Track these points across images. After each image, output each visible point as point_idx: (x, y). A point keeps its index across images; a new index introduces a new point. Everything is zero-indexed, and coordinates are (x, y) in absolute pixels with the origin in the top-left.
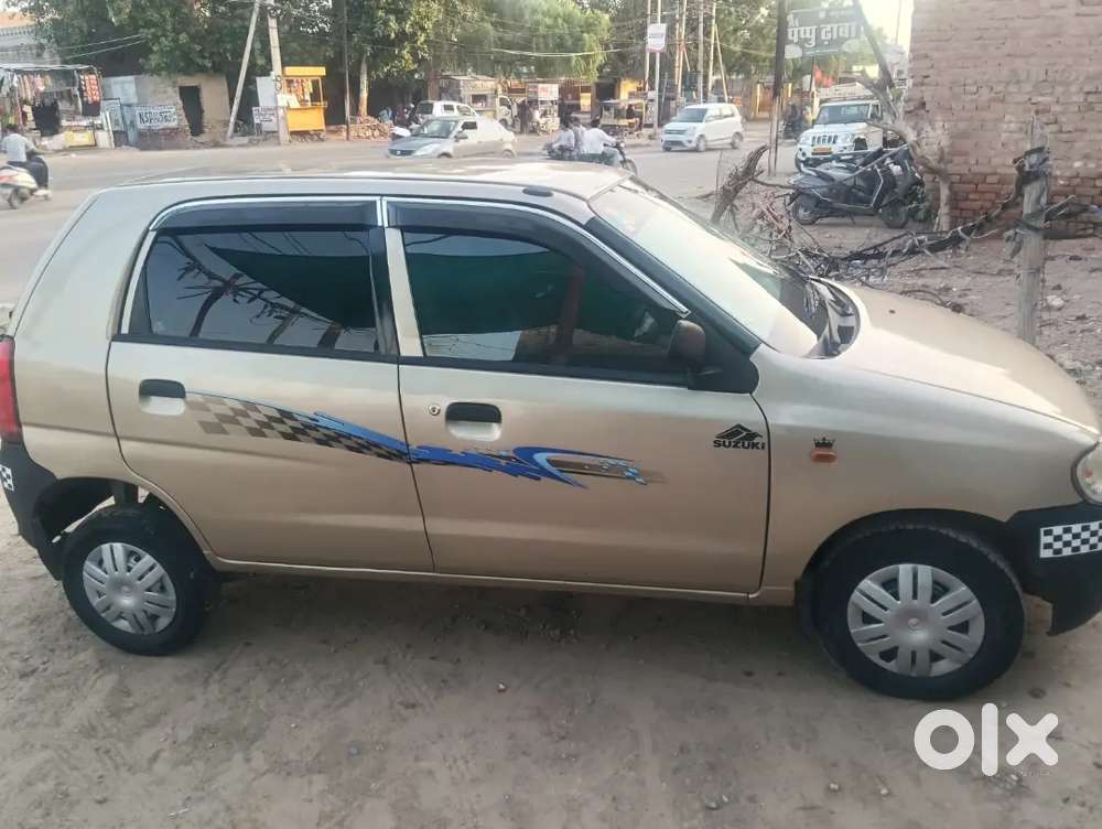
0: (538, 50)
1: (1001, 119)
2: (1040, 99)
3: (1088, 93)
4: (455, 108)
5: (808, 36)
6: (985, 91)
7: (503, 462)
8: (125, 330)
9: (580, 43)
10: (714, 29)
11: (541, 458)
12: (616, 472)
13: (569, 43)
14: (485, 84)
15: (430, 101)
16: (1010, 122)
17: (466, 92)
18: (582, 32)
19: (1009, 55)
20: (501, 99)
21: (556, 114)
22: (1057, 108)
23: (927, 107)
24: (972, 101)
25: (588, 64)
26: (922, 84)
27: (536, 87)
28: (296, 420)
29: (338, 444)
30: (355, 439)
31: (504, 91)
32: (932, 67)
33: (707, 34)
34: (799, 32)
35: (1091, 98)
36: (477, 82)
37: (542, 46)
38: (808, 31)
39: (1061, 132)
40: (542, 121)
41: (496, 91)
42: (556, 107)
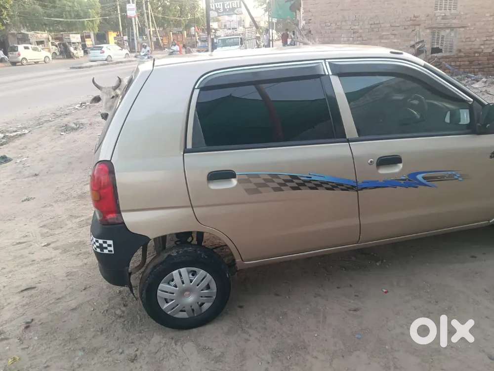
0: (66, 18)
1: (340, 37)
2: (355, 27)
3: (371, 24)
4: (30, 48)
5: (219, 7)
6: (333, 25)
7: (402, 182)
8: (189, 146)
9: (88, 14)
10: (149, 7)
11: (419, 177)
12: (451, 177)
13: (82, 14)
14: (43, 35)
15: (16, 45)
16: (344, 37)
17: (33, 40)
18: (88, 9)
19: (342, 10)
20: (52, 42)
21: (81, 49)
22: (360, 31)
23: (312, 33)
24: (329, 29)
25: (93, 24)
26: (309, 23)
27: (68, 36)
28: (300, 179)
29: (321, 188)
30: (330, 184)
31: (52, 38)
32: (312, 15)
33: (147, 9)
34: (215, 6)
35: (373, 26)
36: (38, 35)
37: (68, 16)
38: (219, 5)
39: (363, 40)
40: (75, 52)
41: (48, 39)
42: (80, 45)
